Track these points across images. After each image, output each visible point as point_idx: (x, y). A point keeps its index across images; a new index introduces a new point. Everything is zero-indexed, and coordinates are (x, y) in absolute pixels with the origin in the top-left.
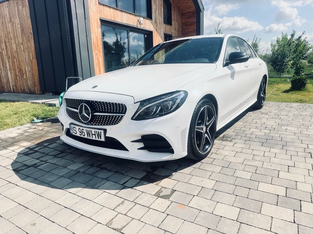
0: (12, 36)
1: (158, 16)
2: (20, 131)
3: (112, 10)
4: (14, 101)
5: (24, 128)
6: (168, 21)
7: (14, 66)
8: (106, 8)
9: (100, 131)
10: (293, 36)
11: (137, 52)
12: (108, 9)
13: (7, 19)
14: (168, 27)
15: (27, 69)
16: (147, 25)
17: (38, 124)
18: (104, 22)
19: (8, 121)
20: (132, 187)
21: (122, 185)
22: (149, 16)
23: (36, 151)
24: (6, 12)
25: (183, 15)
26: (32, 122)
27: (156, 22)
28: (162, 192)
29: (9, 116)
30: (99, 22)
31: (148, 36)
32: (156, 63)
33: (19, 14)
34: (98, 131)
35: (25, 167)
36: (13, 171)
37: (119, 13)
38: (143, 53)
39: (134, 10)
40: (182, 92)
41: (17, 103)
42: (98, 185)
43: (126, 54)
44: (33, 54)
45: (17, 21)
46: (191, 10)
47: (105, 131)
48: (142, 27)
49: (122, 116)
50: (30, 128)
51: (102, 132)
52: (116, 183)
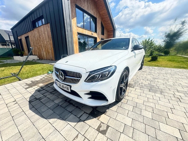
0: (45, 39)
1: (99, 32)
2: (41, 78)
3: (82, 29)
4: (43, 64)
5: (43, 76)
6: (103, 34)
7: (46, 50)
8: (80, 28)
9: (68, 86)
10: (149, 39)
11: (91, 45)
12: (81, 28)
13: (43, 32)
14: (103, 36)
15: (50, 51)
16: (95, 35)
17: (50, 74)
18: (79, 34)
19: (38, 72)
20: (84, 121)
21: (79, 118)
22: (96, 31)
23: (44, 89)
24: (43, 30)
25: (108, 31)
26: (48, 73)
27: (98, 34)
28: (101, 127)
29: (39, 70)
30: (77, 33)
31: (95, 39)
32: (98, 49)
33: (47, 30)
34: (67, 86)
35: (35, 99)
36: (28, 102)
37: (84, 30)
38: (93, 45)
39: (90, 29)
40: (113, 67)
41: (44, 65)
42: (66, 117)
43: (87, 46)
44: (52, 46)
45: (46, 33)
46: (111, 30)
47: (71, 87)
48: (93, 36)
49: (79, 79)
50: (46, 76)
51: (69, 87)
52: (76, 116)
